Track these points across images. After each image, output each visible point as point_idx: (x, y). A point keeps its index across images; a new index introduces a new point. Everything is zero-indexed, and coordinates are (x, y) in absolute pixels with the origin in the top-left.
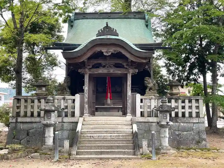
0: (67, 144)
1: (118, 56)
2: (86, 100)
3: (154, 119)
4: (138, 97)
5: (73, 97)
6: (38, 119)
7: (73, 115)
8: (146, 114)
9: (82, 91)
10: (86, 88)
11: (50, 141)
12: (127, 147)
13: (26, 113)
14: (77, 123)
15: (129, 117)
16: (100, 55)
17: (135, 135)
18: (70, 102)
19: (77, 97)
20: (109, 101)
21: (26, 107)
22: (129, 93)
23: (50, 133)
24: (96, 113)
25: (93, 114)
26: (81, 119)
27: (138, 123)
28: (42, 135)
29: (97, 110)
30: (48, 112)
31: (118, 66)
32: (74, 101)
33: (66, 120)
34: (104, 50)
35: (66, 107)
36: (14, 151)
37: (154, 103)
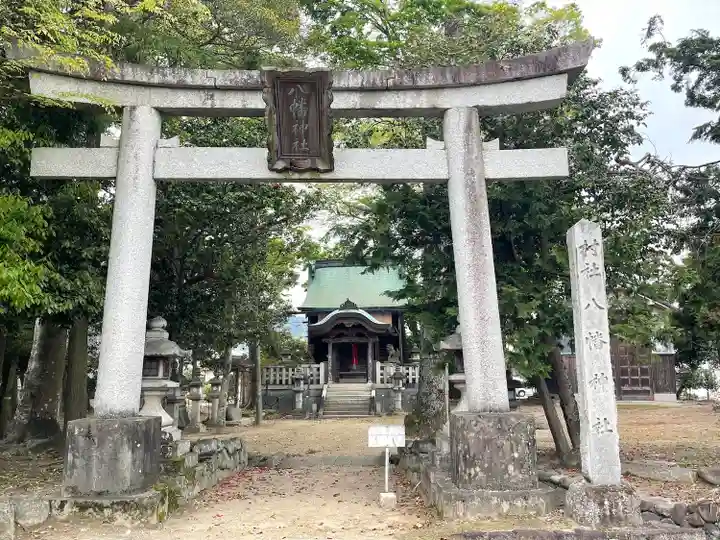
0: (315, 407)
1: (360, 326)
2: (330, 368)
3: (390, 386)
4: (378, 365)
5: (317, 366)
6: (286, 387)
7: (318, 382)
8: (385, 381)
9: (326, 359)
10: (330, 357)
11: (299, 405)
12: (365, 409)
13: (275, 381)
14: (322, 390)
15: (370, 384)
16: (342, 326)
17: (372, 399)
18: (315, 370)
19: (322, 365)
20: (354, 367)
21: (275, 375)
22: (370, 361)
23: (300, 399)
24: (340, 380)
25: (337, 381)
26: (326, 386)
27: (377, 389)
28: (292, 402)
29: (342, 376)
30: (296, 381)
31: (360, 335)
32: (318, 369)
33: (312, 387)
34: (345, 322)
35: (312, 375)
36: (271, 413)
37: (391, 370)
